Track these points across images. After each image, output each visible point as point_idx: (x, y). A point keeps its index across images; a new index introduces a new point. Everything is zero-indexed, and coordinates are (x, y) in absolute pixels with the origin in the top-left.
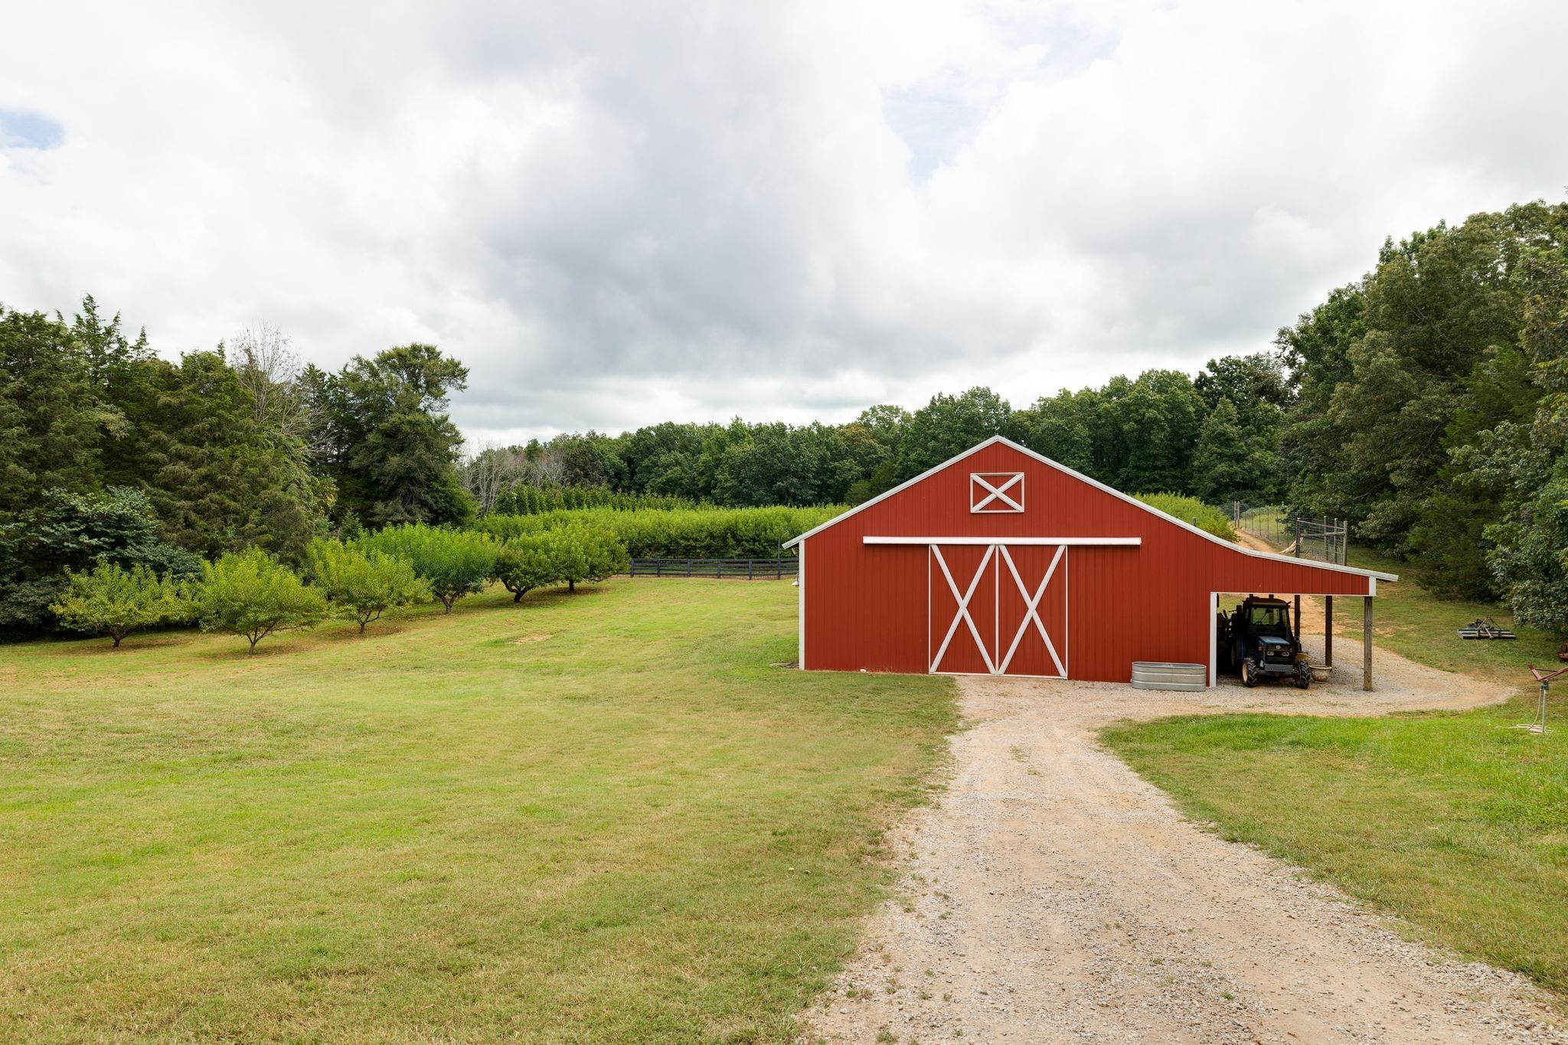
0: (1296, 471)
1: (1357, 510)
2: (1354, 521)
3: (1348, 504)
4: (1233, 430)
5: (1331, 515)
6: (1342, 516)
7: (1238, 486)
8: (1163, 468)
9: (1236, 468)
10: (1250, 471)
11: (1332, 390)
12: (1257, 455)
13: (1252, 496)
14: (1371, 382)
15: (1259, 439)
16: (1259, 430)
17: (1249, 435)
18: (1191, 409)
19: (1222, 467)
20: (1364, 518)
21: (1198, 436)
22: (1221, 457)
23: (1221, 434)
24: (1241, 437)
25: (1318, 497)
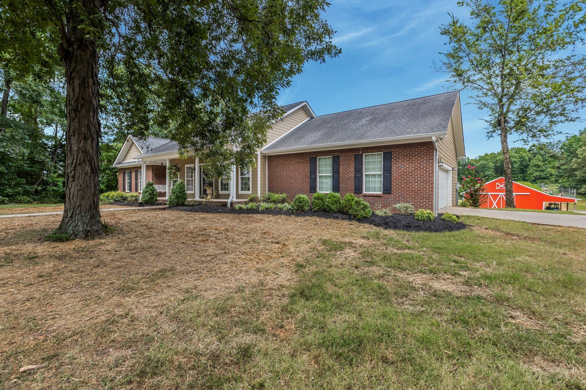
0: (562, 176)
1: (579, 187)
2: (578, 189)
3: (577, 185)
4: (541, 164)
5: (571, 188)
6: (574, 188)
7: (542, 179)
8: (517, 174)
9: (542, 173)
10: (546, 174)
11: (572, 159)
12: (549, 170)
13: (547, 181)
14: (583, 158)
15: (550, 166)
16: (549, 163)
17: (546, 164)
18: (527, 158)
19: (537, 173)
20: (581, 189)
21: (529, 165)
22: (536, 171)
23: (537, 165)
24: (543, 165)
25: (568, 183)
